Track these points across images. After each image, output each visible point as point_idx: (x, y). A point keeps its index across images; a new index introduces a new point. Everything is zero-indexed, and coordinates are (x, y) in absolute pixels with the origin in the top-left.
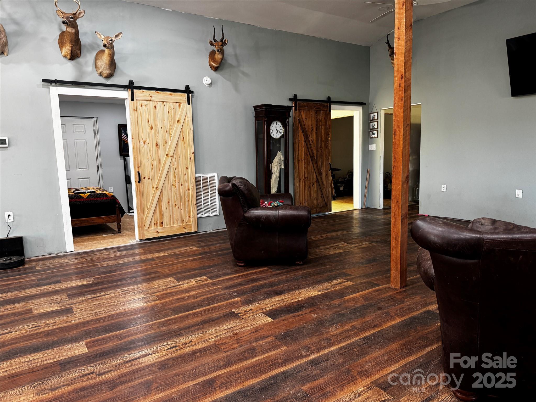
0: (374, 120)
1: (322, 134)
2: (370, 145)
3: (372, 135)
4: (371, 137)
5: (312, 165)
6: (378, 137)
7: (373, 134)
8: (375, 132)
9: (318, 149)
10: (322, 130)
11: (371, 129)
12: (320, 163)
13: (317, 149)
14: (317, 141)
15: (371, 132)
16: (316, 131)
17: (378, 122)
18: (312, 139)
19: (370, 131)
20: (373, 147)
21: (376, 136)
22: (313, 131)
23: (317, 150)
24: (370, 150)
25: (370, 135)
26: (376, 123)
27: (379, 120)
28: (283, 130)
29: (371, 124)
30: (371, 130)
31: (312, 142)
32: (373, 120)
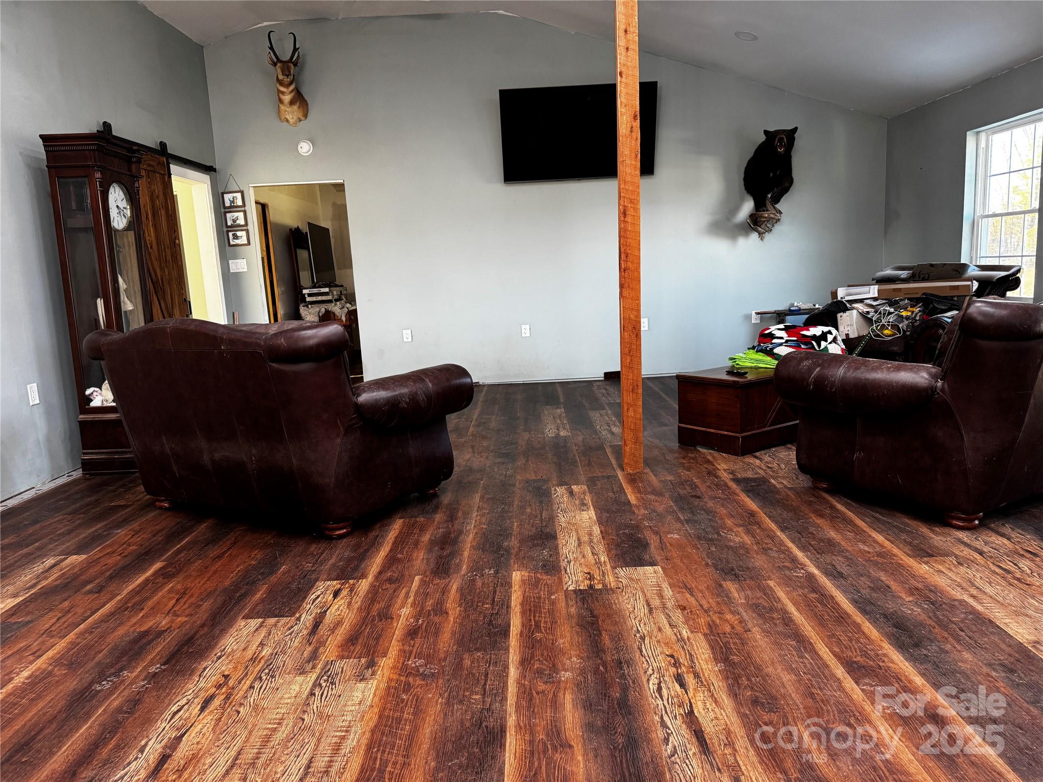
0: (233, 208)
1: (165, 231)
2: (230, 262)
3: (234, 238)
4: (232, 243)
5: (157, 302)
6: (249, 243)
7: (236, 237)
8: (244, 234)
9: (162, 266)
10: (163, 218)
11: (230, 227)
12: (170, 300)
13: (161, 264)
14: (158, 245)
15: (231, 234)
16: (154, 220)
17: (245, 212)
18: (149, 240)
19: (228, 232)
20: (238, 266)
21: (244, 240)
22: (149, 220)
23: (162, 269)
24: (231, 271)
25: (229, 239)
26: (241, 215)
27: (247, 208)
28: (128, 207)
29: (228, 215)
30: (229, 229)
31: (151, 248)
32: (231, 207)
